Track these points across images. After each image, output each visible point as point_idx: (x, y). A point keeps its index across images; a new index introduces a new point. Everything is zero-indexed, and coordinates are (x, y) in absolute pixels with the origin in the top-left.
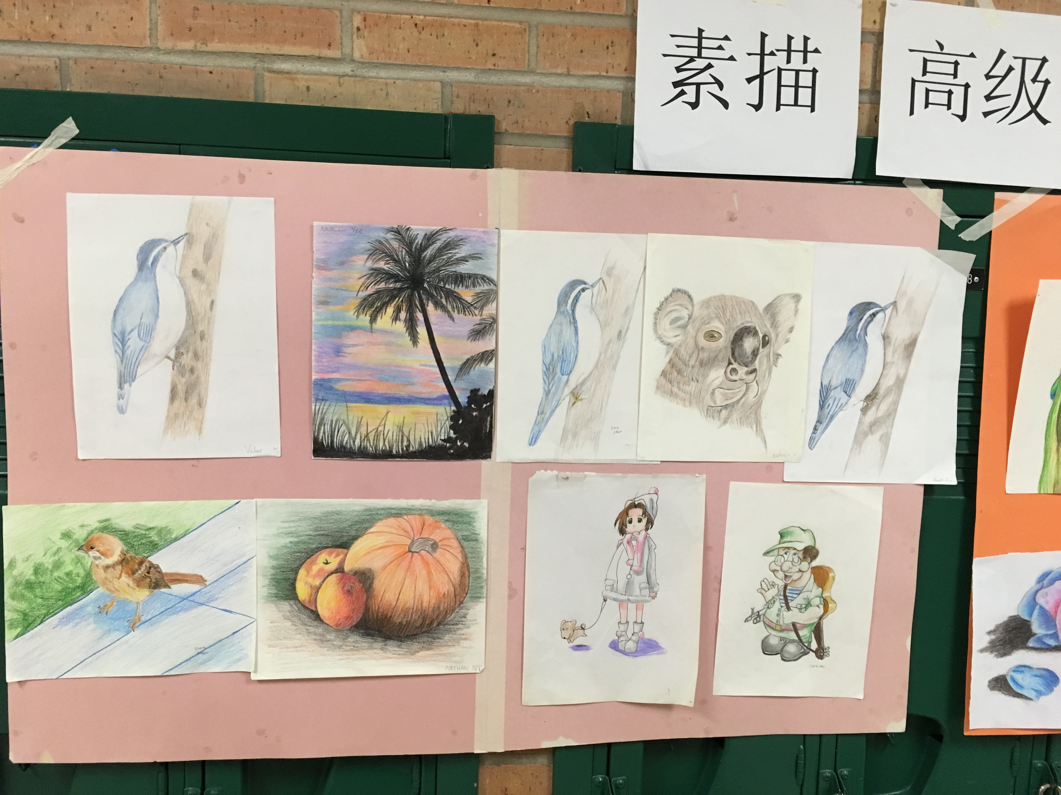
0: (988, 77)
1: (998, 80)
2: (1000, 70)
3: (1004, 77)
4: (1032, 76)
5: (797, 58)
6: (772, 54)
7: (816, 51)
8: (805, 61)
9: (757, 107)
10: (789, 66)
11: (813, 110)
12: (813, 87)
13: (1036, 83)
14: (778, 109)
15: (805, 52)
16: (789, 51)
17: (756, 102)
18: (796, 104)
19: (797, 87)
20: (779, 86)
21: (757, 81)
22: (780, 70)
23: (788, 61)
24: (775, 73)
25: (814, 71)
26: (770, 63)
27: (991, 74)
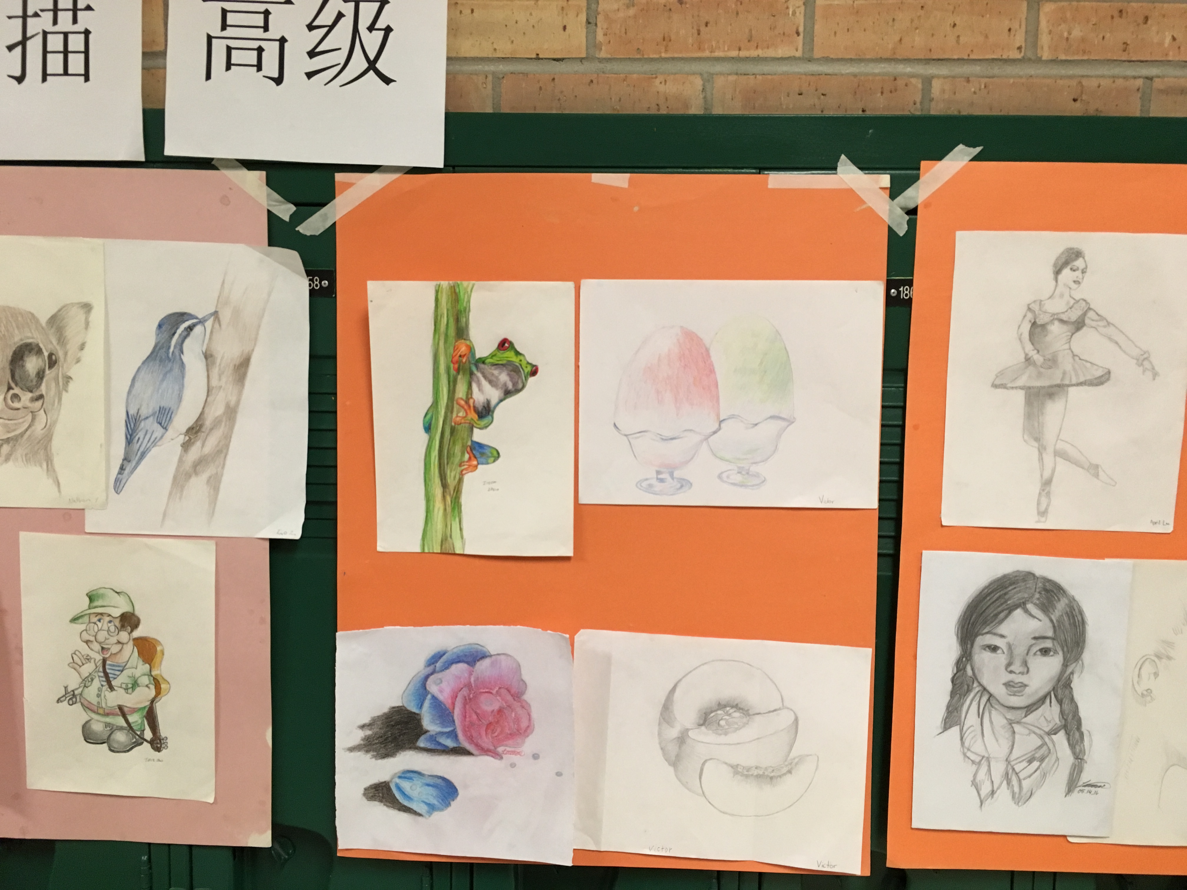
0: (311, 27)
1: (324, 30)
2: (326, 18)
3: (332, 27)
4: (368, 24)
5: (65, 18)
6: (36, 15)
7: (89, 8)
8: (75, 21)
9: (20, 79)
10: (56, 29)
11: (87, 79)
12: (86, 52)
13: (374, 32)
14: (44, 80)
15: (75, 10)
16: (55, 10)
17: (18, 73)
18: (66, 73)
19: (66, 52)
20: (45, 52)
21: (19, 49)
22: (45, 34)
23: (55, 22)
24: (40, 38)
25: (87, 33)
26: (34, 26)
27: (315, 24)
